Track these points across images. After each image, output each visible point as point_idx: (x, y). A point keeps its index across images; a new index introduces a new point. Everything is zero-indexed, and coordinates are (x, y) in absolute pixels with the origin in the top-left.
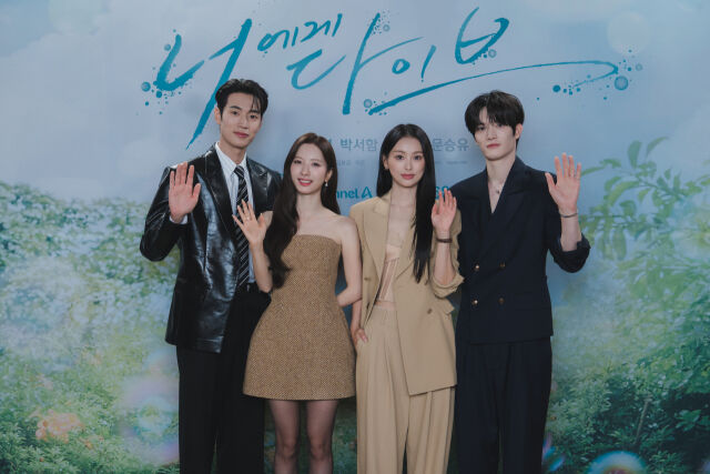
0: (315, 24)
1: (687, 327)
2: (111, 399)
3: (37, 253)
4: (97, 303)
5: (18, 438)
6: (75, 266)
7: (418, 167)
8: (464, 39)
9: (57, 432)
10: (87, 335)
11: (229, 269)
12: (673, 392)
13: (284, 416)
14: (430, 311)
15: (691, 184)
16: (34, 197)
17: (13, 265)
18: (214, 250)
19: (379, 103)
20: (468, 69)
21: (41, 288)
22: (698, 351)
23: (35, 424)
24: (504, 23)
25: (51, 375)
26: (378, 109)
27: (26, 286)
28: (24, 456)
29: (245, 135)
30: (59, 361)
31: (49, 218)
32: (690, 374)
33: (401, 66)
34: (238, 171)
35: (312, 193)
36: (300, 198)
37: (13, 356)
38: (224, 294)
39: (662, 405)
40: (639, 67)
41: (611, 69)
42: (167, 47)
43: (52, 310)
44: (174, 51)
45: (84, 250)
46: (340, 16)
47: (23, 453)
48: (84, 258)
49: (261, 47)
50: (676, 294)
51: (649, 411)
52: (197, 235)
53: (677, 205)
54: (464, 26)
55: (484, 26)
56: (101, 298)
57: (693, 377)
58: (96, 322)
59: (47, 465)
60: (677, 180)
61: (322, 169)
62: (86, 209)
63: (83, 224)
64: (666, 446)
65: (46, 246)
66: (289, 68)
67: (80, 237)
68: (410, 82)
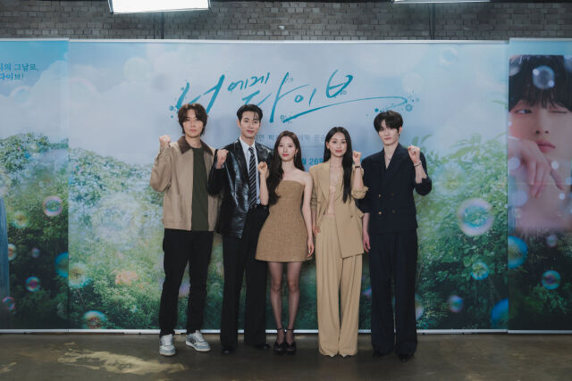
0: (256, 78)
1: (442, 230)
2: (153, 264)
3: (117, 191)
4: (146, 216)
5: (106, 283)
6: (136, 197)
7: (344, 147)
8: (331, 86)
9: (126, 281)
10: (141, 232)
11: (246, 197)
12: (434, 262)
13: (276, 270)
14: (352, 217)
15: (443, 158)
16: (116, 163)
17: (104, 197)
18: (239, 188)
19: (288, 117)
20: (332, 100)
21: (118, 208)
22: (447, 241)
23: (114, 276)
24: (351, 78)
25: (123, 252)
26: (287, 120)
27: (111, 207)
28: (109, 292)
29: (252, 132)
30: (127, 245)
31: (123, 173)
32: (443, 253)
33: (299, 98)
34: (251, 149)
35: (289, 160)
36: (283, 163)
37: (104, 242)
38: (244, 209)
39: (429, 268)
40: (418, 100)
41: (403, 101)
42: (183, 89)
43: (124, 219)
44: (186, 90)
45: (140, 189)
46: (269, 74)
47: (109, 291)
48: (140, 193)
49: (229, 89)
50: (436, 213)
51: (422, 271)
52: (230, 181)
53: (436, 168)
54: (330, 79)
55: (340, 79)
56: (148, 213)
57: (445, 254)
58: (146, 225)
59: (121, 297)
60: (437, 157)
61: (294, 148)
62: (141, 169)
63: (139, 176)
64: (431, 289)
65: (121, 187)
66: (243, 99)
67: (138, 183)
68: (304, 106)
